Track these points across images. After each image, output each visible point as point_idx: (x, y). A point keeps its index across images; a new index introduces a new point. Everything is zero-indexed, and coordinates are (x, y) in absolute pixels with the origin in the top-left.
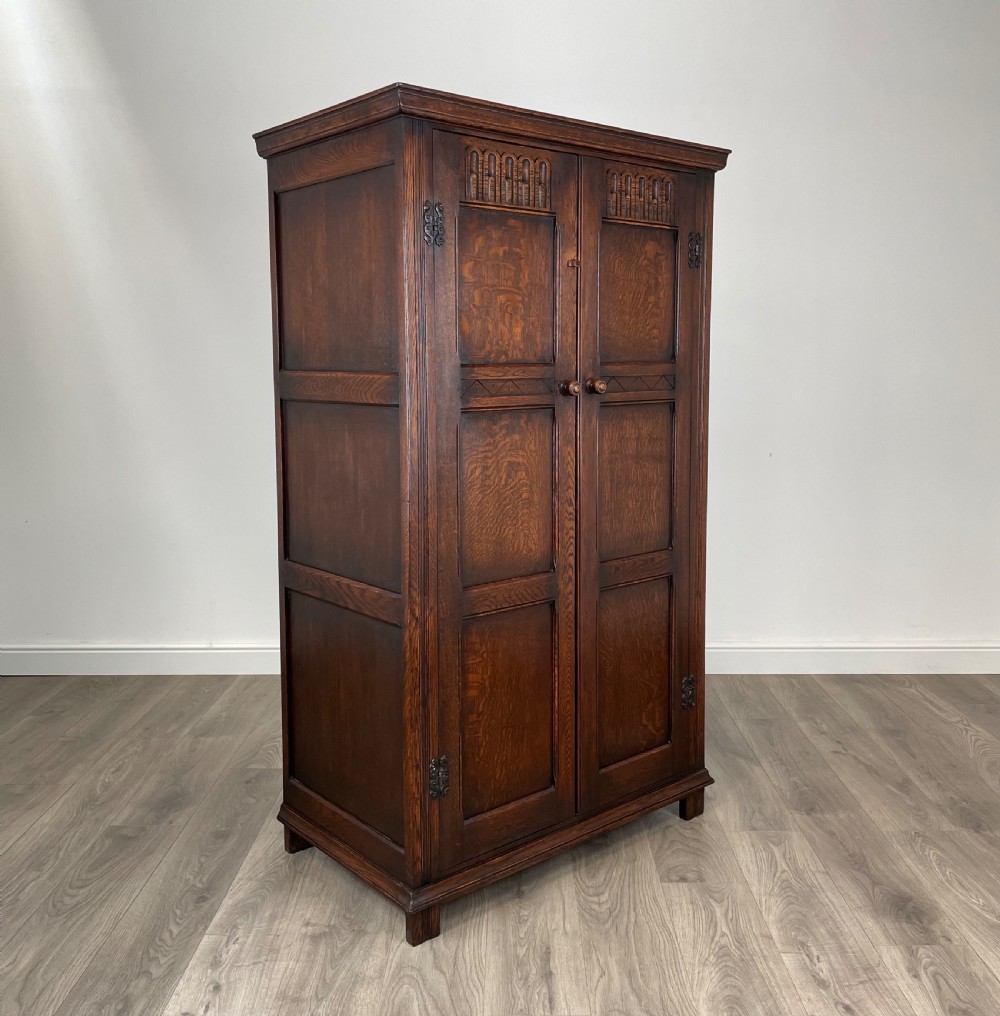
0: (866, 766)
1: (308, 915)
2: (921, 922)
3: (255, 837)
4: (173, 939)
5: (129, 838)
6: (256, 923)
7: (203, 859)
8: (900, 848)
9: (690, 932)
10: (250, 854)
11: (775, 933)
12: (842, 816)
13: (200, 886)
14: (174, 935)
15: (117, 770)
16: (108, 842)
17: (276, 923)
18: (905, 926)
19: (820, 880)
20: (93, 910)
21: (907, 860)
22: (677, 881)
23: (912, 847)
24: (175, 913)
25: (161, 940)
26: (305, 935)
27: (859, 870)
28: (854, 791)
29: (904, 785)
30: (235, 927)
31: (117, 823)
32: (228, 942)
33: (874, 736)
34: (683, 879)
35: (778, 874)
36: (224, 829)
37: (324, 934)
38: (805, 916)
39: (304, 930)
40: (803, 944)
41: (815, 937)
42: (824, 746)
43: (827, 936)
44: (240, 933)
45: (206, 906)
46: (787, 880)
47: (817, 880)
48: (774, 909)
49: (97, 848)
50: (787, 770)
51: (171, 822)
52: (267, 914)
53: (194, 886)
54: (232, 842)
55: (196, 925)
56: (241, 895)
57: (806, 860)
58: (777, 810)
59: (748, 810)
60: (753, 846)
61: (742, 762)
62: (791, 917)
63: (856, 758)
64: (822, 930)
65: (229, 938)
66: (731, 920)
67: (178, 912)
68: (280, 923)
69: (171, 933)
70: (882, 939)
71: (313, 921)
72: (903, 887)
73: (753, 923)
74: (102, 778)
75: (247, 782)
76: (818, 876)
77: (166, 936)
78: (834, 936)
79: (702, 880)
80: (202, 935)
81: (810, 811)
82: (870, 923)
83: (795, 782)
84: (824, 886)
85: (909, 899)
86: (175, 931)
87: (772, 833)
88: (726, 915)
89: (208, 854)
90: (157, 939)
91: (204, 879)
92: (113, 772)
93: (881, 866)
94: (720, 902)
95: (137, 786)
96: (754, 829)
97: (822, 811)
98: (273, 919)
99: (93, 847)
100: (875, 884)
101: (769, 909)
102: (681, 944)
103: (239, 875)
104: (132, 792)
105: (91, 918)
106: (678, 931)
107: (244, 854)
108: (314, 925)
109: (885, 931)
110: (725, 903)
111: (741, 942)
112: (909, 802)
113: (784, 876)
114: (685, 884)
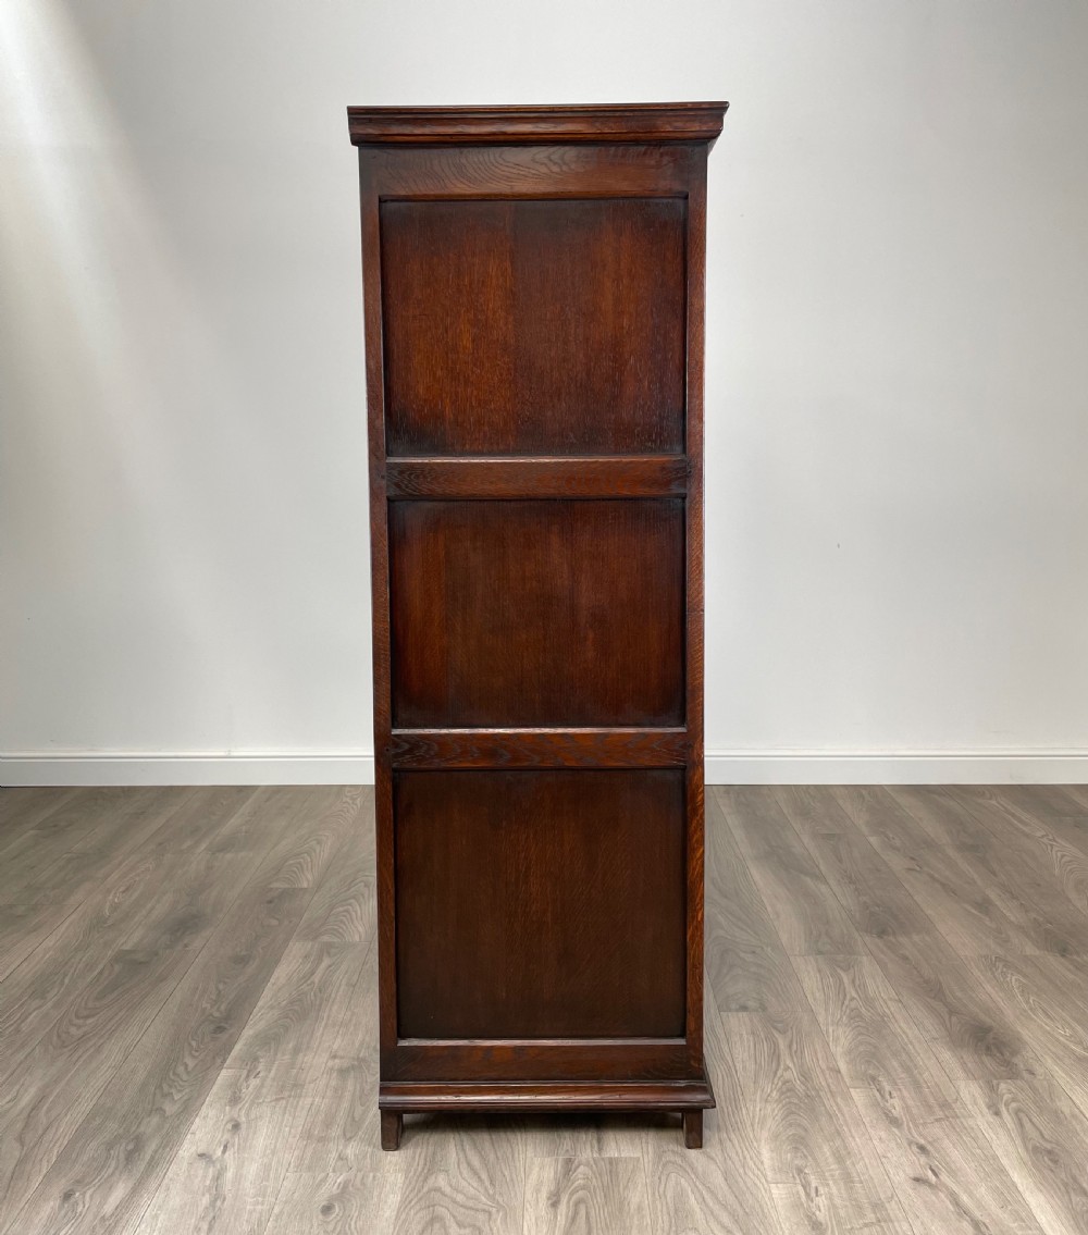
0: (943, 885)
1: (335, 1047)
2: (1002, 1054)
3: (277, 962)
4: (188, 1073)
5: (141, 963)
6: (279, 1055)
7: (221, 987)
8: (979, 974)
9: (751, 1066)
10: (272, 980)
11: (843, 1066)
12: (916, 938)
13: (217, 1014)
14: (190, 1069)
15: (127, 889)
16: (117, 968)
17: (301, 1055)
18: (985, 1059)
19: (892, 1009)
20: (102, 1041)
21: (988, 988)
22: (737, 1011)
23: (993, 973)
24: (190, 1044)
25: (174, 1074)
26: (332, 1069)
27: (934, 998)
28: (929, 912)
29: (984, 906)
30: (256, 1059)
31: (127, 947)
32: (248, 1076)
33: (951, 852)
34: (744, 1008)
35: (846, 1002)
36: (243, 953)
37: (353, 1067)
38: (875, 1047)
39: (330, 1063)
40: (873, 1079)
41: (887, 1071)
42: (897, 863)
43: (900, 1070)
44: (261, 1067)
45: (224, 1037)
46: (857, 1009)
47: (889, 1009)
48: (842, 1040)
49: (106, 973)
50: (856, 889)
51: (186, 946)
52: (291, 1045)
53: (211, 1015)
54: (251, 968)
55: (214, 1058)
56: (262, 1025)
57: (878, 988)
58: (845, 932)
59: (814, 932)
60: (819, 971)
61: (808, 880)
62: (861, 1049)
63: (932, 877)
64: (895, 1064)
65: (249, 1071)
66: (796, 1052)
67: (194, 1043)
68: (305, 1056)
69: (186, 1066)
70: (960, 1074)
71: (341, 1053)
72: (983, 1017)
73: (820, 1056)
74: (111, 897)
75: (270, 902)
76: (889, 1003)
77: (181, 1069)
78: (907, 1070)
79: (764, 1009)
80: (221, 1067)
81: (882, 933)
82: (946, 1055)
83: (865, 903)
84: (898, 1016)
85: (989, 1030)
86: (191, 1063)
87: (840, 957)
88: (790, 1046)
89: (226, 980)
90: (171, 1074)
91: (223, 1007)
92: (124, 892)
93: (959, 994)
94: (783, 1032)
95: (149, 906)
96: (820, 953)
97: (894, 934)
98: (296, 1051)
99: (101, 973)
100: (952, 1012)
101: (836, 1040)
102: (741, 1079)
103: (260, 1004)
104: (144, 912)
105: (99, 1050)
106: (737, 1065)
107: (266, 980)
108: (342, 1058)
109: (963, 1065)
110: (790, 1032)
111: (806, 1076)
112: (988, 923)
113: (853, 1004)
114: (745, 1014)
